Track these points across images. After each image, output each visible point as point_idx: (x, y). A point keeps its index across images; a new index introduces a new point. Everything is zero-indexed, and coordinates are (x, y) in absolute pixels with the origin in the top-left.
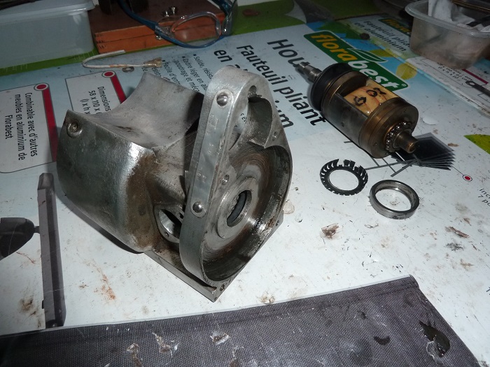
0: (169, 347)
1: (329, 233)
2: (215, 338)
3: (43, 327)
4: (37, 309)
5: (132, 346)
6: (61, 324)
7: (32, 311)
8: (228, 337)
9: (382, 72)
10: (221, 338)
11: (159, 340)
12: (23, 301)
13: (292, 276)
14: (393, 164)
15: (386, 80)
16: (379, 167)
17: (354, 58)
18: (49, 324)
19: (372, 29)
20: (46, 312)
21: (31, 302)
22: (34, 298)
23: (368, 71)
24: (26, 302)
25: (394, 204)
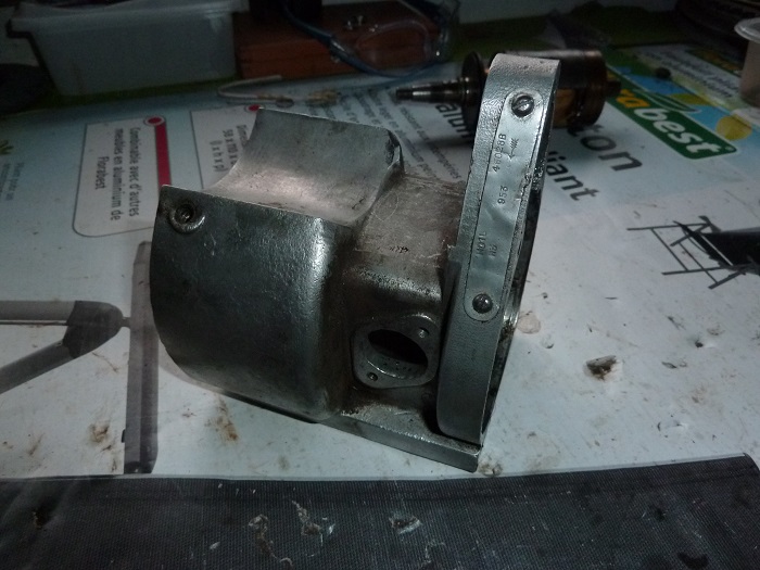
0: (319, 528)
1: (600, 369)
2: (396, 522)
3: (120, 471)
4: (114, 442)
5: (258, 519)
6: (148, 469)
7: (105, 443)
8: (418, 522)
9: (691, 127)
10: (407, 524)
11: (302, 513)
12: (94, 428)
13: (533, 434)
14: (712, 269)
15: (698, 139)
16: (687, 271)
17: (644, 104)
18: (129, 468)
19: (674, 63)
20: (126, 449)
21: (106, 431)
22: (111, 424)
23: (668, 124)
24: (99, 429)
25: (714, 333)
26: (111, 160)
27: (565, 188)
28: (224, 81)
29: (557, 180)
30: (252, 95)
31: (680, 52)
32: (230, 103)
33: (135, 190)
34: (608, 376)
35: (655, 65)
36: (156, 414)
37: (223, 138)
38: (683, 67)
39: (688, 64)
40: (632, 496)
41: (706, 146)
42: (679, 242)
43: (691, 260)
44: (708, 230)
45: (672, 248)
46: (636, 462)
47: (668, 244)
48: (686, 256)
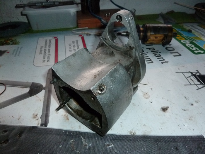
0: (87, 144)
1: (164, 109)
2: (107, 144)
3: (39, 126)
4: (39, 118)
5: (72, 141)
6: (46, 126)
7: (36, 118)
8: (113, 145)
9: (196, 46)
10: (110, 145)
11: (83, 140)
12: (34, 114)
13: (145, 125)
14: (198, 85)
15: (198, 49)
16: (191, 85)
17: (184, 39)
18: (42, 125)
19: (193, 28)
20: (41, 120)
21: (37, 115)
22: (38, 114)
23: (190, 45)
24: (35, 115)
25: (197, 102)
26: (44, 47)
27: (160, 61)
28: (73, 28)
29: (158, 58)
30: (80, 32)
31: (195, 25)
32: (75, 34)
33: (49, 55)
34: (167, 111)
35: (188, 28)
36: (49, 112)
37: (72, 43)
38: (196, 29)
39: (197, 29)
40: (170, 144)
41: (200, 51)
42: (189, 77)
43: (193, 82)
44: (198, 74)
45: (187, 78)
46: (172, 135)
47: (187, 77)
48: (191, 81)
